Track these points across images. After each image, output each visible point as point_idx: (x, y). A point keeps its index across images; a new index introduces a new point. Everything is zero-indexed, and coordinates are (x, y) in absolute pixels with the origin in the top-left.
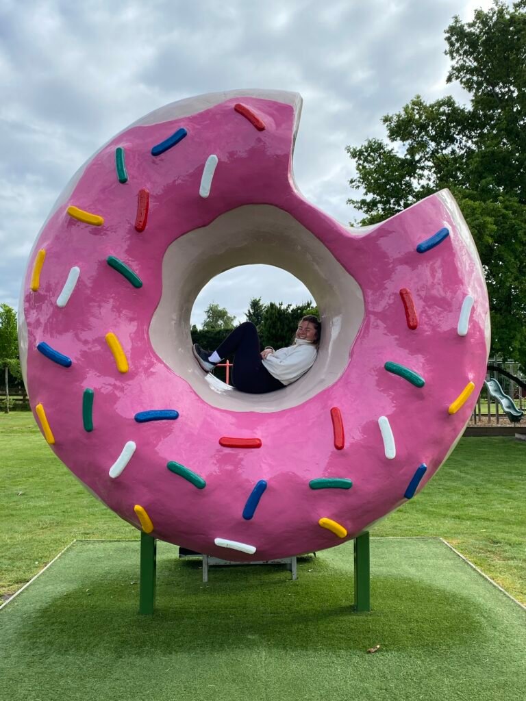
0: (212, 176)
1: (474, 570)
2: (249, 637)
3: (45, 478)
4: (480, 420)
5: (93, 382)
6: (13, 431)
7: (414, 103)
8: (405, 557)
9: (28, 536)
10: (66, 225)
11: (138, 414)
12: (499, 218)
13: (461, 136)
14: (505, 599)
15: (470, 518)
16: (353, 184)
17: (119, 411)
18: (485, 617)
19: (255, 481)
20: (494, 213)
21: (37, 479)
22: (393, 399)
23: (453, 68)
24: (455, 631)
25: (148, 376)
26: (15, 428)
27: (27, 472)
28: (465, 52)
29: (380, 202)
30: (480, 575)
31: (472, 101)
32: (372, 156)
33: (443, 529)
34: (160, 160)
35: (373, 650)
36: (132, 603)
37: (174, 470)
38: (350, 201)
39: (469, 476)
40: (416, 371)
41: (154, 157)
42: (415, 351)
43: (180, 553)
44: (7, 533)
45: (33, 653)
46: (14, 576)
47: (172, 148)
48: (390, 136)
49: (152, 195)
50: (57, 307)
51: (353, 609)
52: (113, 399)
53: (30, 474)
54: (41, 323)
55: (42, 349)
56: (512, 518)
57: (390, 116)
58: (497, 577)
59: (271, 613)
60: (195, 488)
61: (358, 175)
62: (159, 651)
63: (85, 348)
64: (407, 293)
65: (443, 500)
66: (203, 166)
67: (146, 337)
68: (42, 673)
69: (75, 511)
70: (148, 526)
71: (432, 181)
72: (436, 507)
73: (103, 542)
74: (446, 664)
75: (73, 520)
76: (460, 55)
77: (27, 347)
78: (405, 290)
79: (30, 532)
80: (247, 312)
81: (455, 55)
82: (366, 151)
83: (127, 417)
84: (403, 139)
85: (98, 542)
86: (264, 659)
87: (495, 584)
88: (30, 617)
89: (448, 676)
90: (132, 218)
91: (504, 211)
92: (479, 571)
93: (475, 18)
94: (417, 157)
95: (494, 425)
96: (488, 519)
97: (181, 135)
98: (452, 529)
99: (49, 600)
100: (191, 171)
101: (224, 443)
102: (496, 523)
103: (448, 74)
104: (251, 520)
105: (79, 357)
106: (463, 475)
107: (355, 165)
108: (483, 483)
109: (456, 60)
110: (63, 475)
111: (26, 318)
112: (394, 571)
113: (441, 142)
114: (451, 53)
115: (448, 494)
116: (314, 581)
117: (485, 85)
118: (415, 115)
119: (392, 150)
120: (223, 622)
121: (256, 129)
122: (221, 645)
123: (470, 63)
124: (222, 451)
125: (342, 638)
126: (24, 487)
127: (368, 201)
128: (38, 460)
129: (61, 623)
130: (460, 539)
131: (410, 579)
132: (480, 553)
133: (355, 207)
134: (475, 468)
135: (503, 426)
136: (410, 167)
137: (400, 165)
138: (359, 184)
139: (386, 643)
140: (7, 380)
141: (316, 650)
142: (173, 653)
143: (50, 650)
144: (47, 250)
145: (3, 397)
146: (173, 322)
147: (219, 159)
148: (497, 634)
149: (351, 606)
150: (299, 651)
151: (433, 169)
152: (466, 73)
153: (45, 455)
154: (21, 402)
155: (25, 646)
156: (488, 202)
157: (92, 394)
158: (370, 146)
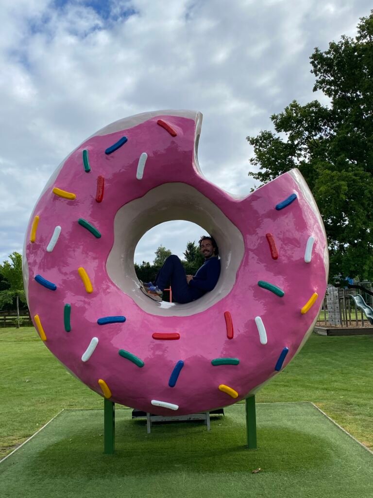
0: (144, 166)
1: (331, 422)
2: (176, 465)
3: (44, 371)
4: (350, 324)
5: (70, 299)
6: (22, 340)
7: (292, 106)
8: (286, 415)
9: (32, 408)
10: (52, 199)
11: (99, 320)
12: (350, 182)
13: (326, 127)
14: (349, 439)
15: (335, 390)
16: (253, 162)
17: (87, 318)
18: (333, 451)
19: (175, 362)
20: (347, 179)
21: (38, 372)
22: (264, 305)
23: (317, 82)
24: (312, 459)
25: (106, 295)
26: (24, 338)
27: (31, 367)
28: (325, 71)
29: (271, 174)
30: (335, 425)
31: (332, 102)
32: (265, 143)
33: (313, 397)
34: (111, 157)
35: (256, 471)
36: (100, 447)
37: (124, 356)
38: (251, 174)
39: (337, 362)
40: (278, 286)
41: (106, 155)
42: (278, 273)
43: (133, 415)
44: (18, 407)
45: (34, 478)
46: (22, 432)
47: (118, 150)
48: (276, 129)
49: (107, 180)
50: (47, 252)
51: (246, 448)
52: (83, 310)
53: (34, 369)
54: (37, 263)
55: (38, 279)
56: (364, 389)
57: (276, 115)
58: (346, 426)
59: (191, 451)
60: (137, 367)
61: (256, 156)
62: (115, 475)
63: (65, 278)
64: (270, 236)
65: (318, 378)
66: (139, 159)
67: (104, 270)
68: (40, 489)
69: (64, 391)
70: (108, 394)
71: (307, 158)
72: (312, 383)
73: (82, 410)
74: (303, 479)
75: (61, 397)
76: (321, 73)
77: (28, 279)
78: (269, 234)
79: (33, 405)
80: (185, 252)
81: (318, 73)
82: (261, 140)
83: (93, 322)
84: (286, 131)
85: (79, 410)
86: (184, 479)
87: (344, 430)
88: (32, 457)
89: (304, 486)
90: (94, 194)
91: (354, 177)
92: (335, 422)
93: (330, 48)
94: (296, 142)
95: (361, 327)
96: (347, 390)
97: (124, 141)
98: (320, 397)
99: (45, 447)
100: (131, 163)
101: (155, 337)
102: (351, 392)
103: (314, 86)
104: (174, 387)
105: (61, 283)
106: (333, 361)
107: (254, 149)
108: (347, 366)
109: (319, 76)
110: (56, 369)
111: (28, 259)
112: (277, 424)
113: (312, 131)
114: (315, 72)
115: (321, 374)
116: (222, 431)
117: (340, 92)
118: (293, 114)
119: (279, 138)
120: (159, 457)
121: (171, 136)
122: (157, 471)
123: (329, 78)
124: (154, 342)
125: (236, 465)
126: (29, 377)
127: (263, 173)
128: (40, 359)
129: (52, 460)
130: (325, 402)
131: (286, 428)
132: (337, 411)
133: (254, 178)
134: (343, 357)
135: (366, 328)
136: (291, 149)
137: (284, 148)
138: (257, 162)
139: (266, 467)
140: (18, 305)
141: (219, 472)
142: (125, 476)
143: (45, 476)
144: (40, 216)
145: (15, 317)
146: (122, 259)
147: (148, 155)
148: (340, 460)
149: (245, 446)
150: (208, 473)
151: (308, 150)
152: (326, 84)
153: (44, 355)
154: (28, 320)
155: (29, 475)
156: (343, 171)
157: (70, 307)
158: (263, 136)
